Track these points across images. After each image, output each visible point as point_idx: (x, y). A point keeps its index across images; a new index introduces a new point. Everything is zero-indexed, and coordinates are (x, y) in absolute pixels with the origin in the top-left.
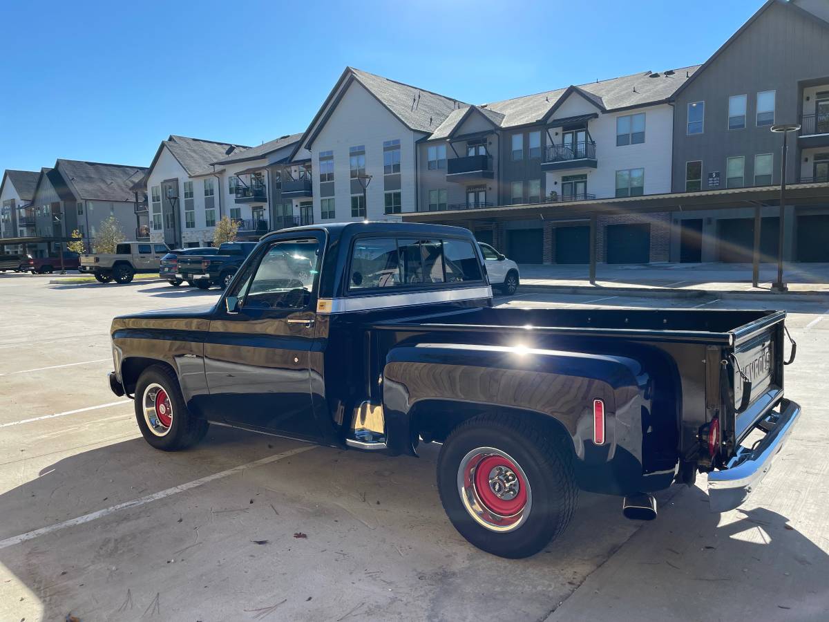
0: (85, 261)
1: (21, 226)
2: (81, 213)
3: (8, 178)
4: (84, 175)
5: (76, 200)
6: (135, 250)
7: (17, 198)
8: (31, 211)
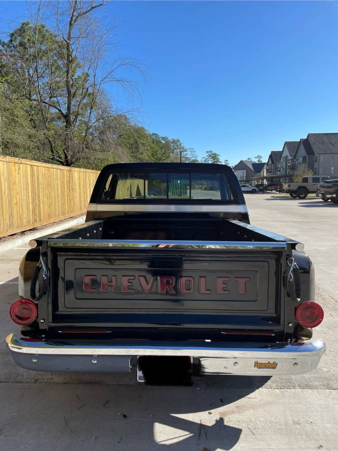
0: (285, 186)
1: (288, 169)
2: (316, 161)
3: (286, 146)
4: (320, 141)
5: (314, 154)
6: (310, 181)
7: (289, 155)
8: (294, 161)
